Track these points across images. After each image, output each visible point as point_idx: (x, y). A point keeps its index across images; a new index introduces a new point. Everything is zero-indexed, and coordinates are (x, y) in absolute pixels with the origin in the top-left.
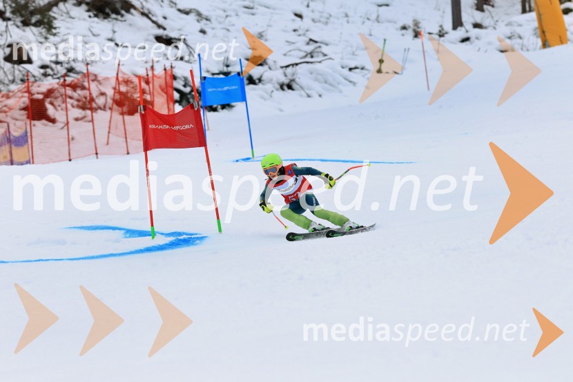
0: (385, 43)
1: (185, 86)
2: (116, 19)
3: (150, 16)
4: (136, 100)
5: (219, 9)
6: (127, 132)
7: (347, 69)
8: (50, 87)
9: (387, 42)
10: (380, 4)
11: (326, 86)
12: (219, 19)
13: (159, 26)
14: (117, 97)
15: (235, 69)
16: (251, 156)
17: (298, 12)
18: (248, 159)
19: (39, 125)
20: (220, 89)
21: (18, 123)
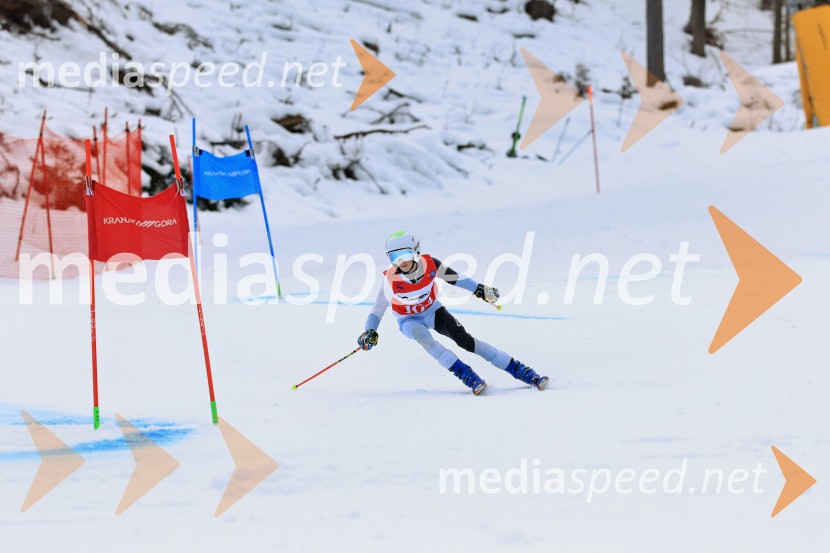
0: (523, 104)
1: (161, 162)
2: (43, 36)
3: (104, 33)
4: (71, 183)
5: (229, 27)
6: (54, 240)
7: (455, 147)
9: (527, 102)
10: (519, 33)
11: (416, 175)
12: (228, 45)
13: (122, 53)
14: (39, 175)
17: (371, 41)
20: (225, 174)
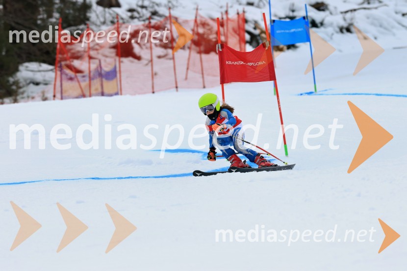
4: (212, 40)
6: (204, 69)
7: (401, 14)
8: (136, 28)
11: (382, 30)
14: (196, 38)
15: (300, 14)
16: (313, 91)
18: (311, 93)
19: (127, 62)
20: (287, 31)
21: (108, 60)
